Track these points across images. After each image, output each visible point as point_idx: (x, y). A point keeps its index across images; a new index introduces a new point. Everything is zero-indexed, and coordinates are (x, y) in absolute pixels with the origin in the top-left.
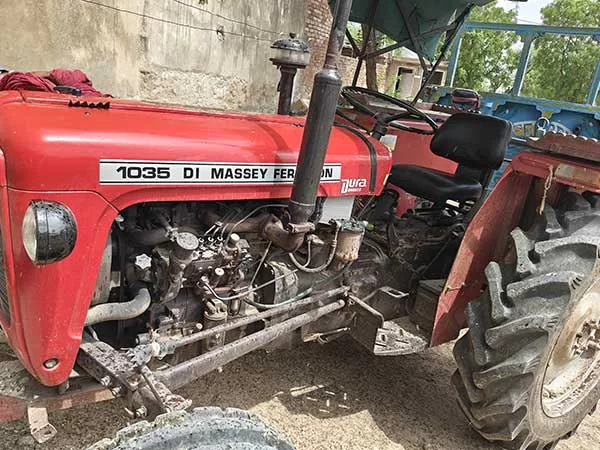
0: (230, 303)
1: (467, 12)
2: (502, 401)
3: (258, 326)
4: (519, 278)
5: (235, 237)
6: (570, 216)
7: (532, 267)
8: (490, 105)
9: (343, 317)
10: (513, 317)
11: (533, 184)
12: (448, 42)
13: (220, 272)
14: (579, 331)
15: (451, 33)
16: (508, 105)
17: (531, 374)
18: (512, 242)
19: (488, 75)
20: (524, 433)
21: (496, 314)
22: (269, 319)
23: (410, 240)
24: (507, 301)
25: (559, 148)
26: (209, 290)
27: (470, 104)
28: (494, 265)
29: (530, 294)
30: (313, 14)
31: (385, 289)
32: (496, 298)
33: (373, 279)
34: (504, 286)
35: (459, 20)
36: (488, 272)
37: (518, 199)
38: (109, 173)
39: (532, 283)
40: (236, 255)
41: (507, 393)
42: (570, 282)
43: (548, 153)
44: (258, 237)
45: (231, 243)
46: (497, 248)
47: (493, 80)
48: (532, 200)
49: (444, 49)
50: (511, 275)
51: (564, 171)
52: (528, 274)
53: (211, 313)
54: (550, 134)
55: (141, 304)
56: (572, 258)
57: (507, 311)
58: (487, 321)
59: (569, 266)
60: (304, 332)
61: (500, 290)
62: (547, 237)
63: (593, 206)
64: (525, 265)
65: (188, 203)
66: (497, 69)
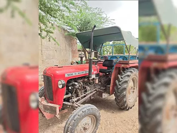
0: (81, 93)
1: (103, 44)
2: (123, 100)
3: (85, 96)
4: (120, 81)
5: (81, 82)
6: (125, 71)
7: (122, 79)
8: (109, 57)
9: (96, 94)
10: (121, 87)
11: (119, 68)
12: (101, 49)
13: (80, 88)
14: (131, 88)
15: (101, 48)
16: (112, 57)
17: (125, 95)
18: (118, 77)
19: (106, 51)
20: (127, 105)
21: (119, 87)
22: (86, 95)
23: (103, 80)
24: (120, 85)
25: (121, 63)
26: (78, 91)
27: (107, 58)
28: (117, 81)
29: (123, 83)
30: (72, 45)
31: (102, 88)
32: (118, 85)
33: (99, 87)
34: (119, 83)
35: (102, 46)
36: (116, 82)
37: (117, 71)
38: (66, 76)
39: (122, 82)
40: (81, 85)
41: (123, 99)
42: (127, 80)
43: (120, 63)
44: (84, 82)
45: (81, 83)
46: (116, 78)
47: (107, 51)
48: (119, 70)
49: (101, 50)
50: (119, 81)
51: (123, 65)
52: (122, 81)
53: (79, 95)
54: (120, 61)
55: (70, 95)
56: (127, 77)
57: (120, 86)
58: (118, 89)
59: (127, 78)
60: (91, 97)
61: (118, 84)
62: (122, 75)
63: (128, 70)
64: (121, 79)
65: (73, 78)
66: (107, 50)
